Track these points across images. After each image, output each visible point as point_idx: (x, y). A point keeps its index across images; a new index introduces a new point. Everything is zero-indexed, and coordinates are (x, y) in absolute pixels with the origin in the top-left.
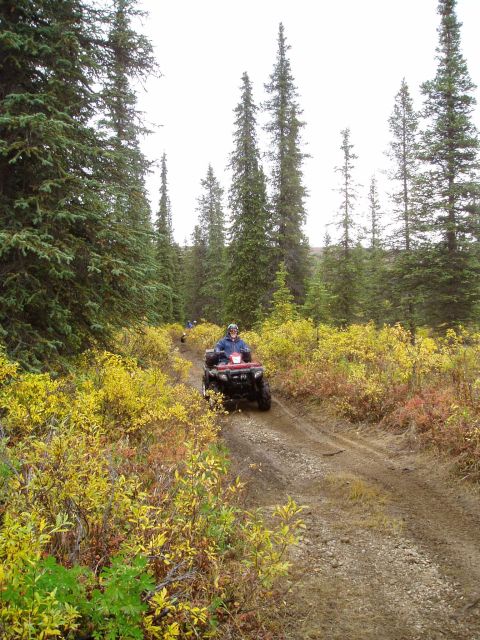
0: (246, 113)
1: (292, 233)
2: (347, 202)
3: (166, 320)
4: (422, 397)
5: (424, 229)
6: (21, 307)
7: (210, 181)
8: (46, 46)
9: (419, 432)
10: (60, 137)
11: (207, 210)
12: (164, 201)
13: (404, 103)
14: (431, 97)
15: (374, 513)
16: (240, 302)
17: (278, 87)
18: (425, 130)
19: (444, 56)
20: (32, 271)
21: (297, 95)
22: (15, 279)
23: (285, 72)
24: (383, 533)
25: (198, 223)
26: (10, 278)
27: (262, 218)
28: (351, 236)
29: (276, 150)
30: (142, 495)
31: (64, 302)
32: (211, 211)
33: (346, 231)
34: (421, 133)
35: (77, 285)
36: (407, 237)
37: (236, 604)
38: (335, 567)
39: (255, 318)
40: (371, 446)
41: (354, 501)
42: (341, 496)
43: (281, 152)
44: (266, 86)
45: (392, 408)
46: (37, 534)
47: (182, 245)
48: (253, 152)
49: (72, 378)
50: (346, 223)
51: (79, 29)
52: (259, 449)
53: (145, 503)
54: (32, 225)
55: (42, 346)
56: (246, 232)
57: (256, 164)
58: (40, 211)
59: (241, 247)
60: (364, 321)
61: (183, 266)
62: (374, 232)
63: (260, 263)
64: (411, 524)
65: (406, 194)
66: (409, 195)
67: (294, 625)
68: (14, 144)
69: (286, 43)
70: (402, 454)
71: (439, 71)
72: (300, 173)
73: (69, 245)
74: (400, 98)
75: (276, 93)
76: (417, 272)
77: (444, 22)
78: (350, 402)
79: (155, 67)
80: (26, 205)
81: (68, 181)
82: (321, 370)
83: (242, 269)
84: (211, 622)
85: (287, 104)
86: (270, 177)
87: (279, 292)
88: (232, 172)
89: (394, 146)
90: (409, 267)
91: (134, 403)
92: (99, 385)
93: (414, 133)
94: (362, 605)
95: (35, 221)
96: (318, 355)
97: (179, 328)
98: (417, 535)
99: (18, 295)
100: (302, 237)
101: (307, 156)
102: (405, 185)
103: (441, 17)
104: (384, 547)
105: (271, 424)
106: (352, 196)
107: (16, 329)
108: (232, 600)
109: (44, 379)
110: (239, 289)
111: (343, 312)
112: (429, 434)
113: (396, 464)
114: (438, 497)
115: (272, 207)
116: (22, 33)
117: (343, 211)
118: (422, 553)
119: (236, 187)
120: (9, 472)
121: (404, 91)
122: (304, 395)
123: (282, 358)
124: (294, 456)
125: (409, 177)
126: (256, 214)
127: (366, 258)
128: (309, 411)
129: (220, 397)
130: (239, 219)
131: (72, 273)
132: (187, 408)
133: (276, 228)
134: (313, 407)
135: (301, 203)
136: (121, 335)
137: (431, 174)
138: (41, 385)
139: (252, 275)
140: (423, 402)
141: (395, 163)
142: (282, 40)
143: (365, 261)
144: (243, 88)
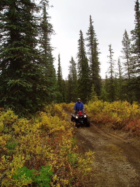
0: (81, 42)
1: (96, 75)
2: (111, 66)
3: (61, 102)
4: (134, 122)
5: (133, 73)
6: (18, 100)
7: (72, 61)
8: (23, 28)
9: (132, 132)
10: (28, 53)
11: (72, 70)
12: (59, 68)
13: (126, 37)
14: (134, 35)
15: (118, 155)
16: (82, 96)
17: (90, 34)
18: (132, 44)
19: (137, 22)
20: (21, 90)
21: (96, 35)
22: (17, 93)
23: (92, 29)
24: (120, 161)
25: (69, 74)
26: (15, 92)
27: (87, 71)
28: (113, 76)
29: (90, 52)
30: (52, 151)
31: (30, 98)
32: (73, 70)
33: (112, 74)
34: (131, 45)
35: (34, 94)
36: (129, 75)
37: (77, 180)
38: (106, 170)
39: (86, 101)
40: (119, 136)
41: (113, 152)
42: (109, 151)
43: (92, 52)
44: (87, 34)
45: (125, 125)
46: (22, 160)
47: (65, 80)
48: (84, 53)
49: (33, 119)
50: (112, 72)
51: (32, 23)
52: (87, 138)
53: (52, 153)
54: (21, 77)
55: (25, 111)
56: (83, 76)
57: (85, 56)
58: (23, 73)
59: (82, 80)
60: (118, 100)
61: (65, 86)
62: (120, 74)
63: (87, 84)
64: (129, 158)
65: (128, 63)
66: (129, 63)
67: (93, 186)
68: (15, 55)
69: (92, 21)
70: (128, 138)
71: (136, 27)
72: (98, 58)
73: (31, 82)
74: (125, 35)
75: (90, 35)
76: (132, 85)
77: (136, 13)
78: (113, 124)
79: (53, 32)
80: (19, 72)
81: (30, 65)
82: (105, 115)
83: (82, 86)
84: (70, 184)
85: (93, 38)
86: (89, 60)
87: (93, 93)
88: (78, 59)
89: (124, 49)
90: (130, 84)
91: (50, 126)
92: (40, 121)
93: (130, 45)
94: (113, 180)
95: (22, 76)
96: (104, 110)
97: (65, 104)
98: (130, 161)
99: (17, 97)
100: (99, 76)
101: (100, 53)
102: (128, 60)
103: (135, 11)
104: (120, 164)
105: (91, 131)
106: (113, 64)
107: (17, 106)
108: (76, 178)
109: (25, 120)
110: (81, 92)
111: (112, 98)
112: (135, 132)
113: (126, 141)
114: (137, 150)
115: (90, 68)
116: (17, 25)
117: (110, 68)
118: (131, 166)
119: (79, 63)
120: (15, 145)
121: (126, 33)
122: (100, 122)
123: (94, 112)
124: (97, 140)
125: (129, 58)
126: (86, 70)
127: (118, 82)
128: (102, 127)
129: (75, 124)
130: (81, 72)
131: (32, 90)
132: (65, 127)
133: (91, 74)
134: (103, 126)
135: (98, 67)
136: (48, 107)
137: (135, 57)
138: (24, 122)
139: (85, 88)
140: (134, 123)
141: (125, 54)
142: (91, 20)
143: (118, 83)
144: (80, 34)
